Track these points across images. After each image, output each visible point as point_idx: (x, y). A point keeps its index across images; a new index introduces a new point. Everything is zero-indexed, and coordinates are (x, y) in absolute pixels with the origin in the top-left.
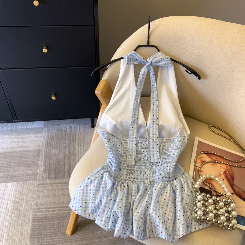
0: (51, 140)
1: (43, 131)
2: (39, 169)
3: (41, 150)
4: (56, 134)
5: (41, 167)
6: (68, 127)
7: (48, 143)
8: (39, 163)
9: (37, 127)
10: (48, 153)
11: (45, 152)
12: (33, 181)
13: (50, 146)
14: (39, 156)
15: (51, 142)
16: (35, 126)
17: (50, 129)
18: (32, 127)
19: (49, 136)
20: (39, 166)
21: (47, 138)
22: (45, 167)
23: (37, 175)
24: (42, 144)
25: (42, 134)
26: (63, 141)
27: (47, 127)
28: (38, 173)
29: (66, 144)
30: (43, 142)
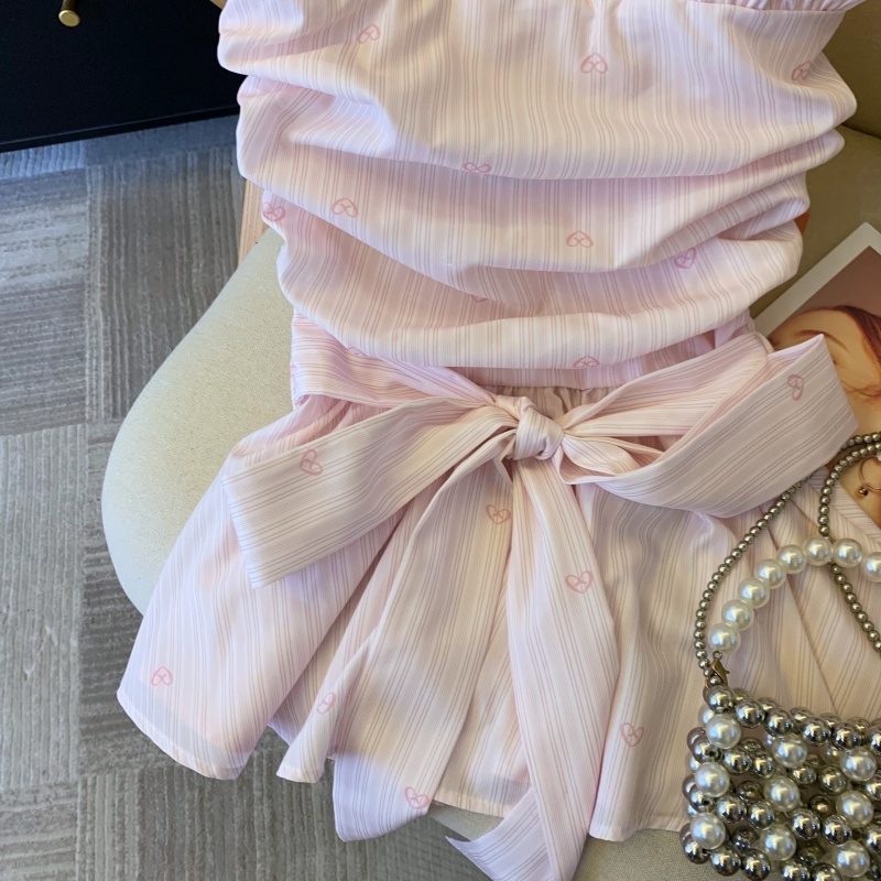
0: (123, 229)
1: (84, 189)
2: (87, 371)
3: (87, 282)
4: (140, 197)
5: (94, 362)
6: (193, 160)
7: (112, 244)
8: (87, 341)
10: (118, 294)
11: (103, 289)
12: (70, 427)
13: (122, 259)
14: (82, 312)
15: (127, 240)
16: (47, 165)
17: (115, 175)
18: (36, 173)
19: (115, 214)
20: (87, 356)
21: (103, 222)
22: (114, 361)
23: (84, 399)
24: (87, 254)
25: (83, 202)
26: (176, 232)
27: (100, 167)
28: (85, 389)
29: (194, 246)
30: (90, 244)
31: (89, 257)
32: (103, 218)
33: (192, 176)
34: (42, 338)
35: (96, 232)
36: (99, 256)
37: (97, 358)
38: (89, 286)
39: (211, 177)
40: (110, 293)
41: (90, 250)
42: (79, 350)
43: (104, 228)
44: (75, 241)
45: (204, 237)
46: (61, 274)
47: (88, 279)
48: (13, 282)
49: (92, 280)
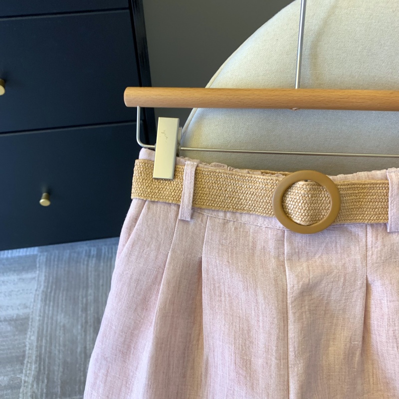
0: (54, 287)
1: (35, 265)
2: (24, 371)
3: (31, 316)
4: (65, 270)
5: (29, 365)
6: (94, 251)
7: (46, 295)
8: (27, 352)
9: (24, 254)
10: (47, 323)
11: (39, 320)
13: (51, 304)
14: (26, 334)
15: (55, 293)
17: (52, 257)
18: (13, 255)
19: (51, 278)
20: (25, 362)
21: (45, 282)
22: (40, 364)
23: (20, 388)
24: (33, 300)
25: (35, 272)
26: (81, 290)
27: (46, 254)
28: (21, 382)
29: (89, 298)
30: (35, 295)
31: (34, 301)
32: (45, 279)
33: (92, 260)
35: (40, 288)
36: (39, 301)
37: (31, 363)
38: (32, 319)
39: (102, 261)
40: (44, 323)
41: (35, 297)
42: (21, 358)
43: (45, 287)
44: (27, 293)
45: (94, 293)
46: (16, 312)
47: (32, 315)
49: (34, 315)
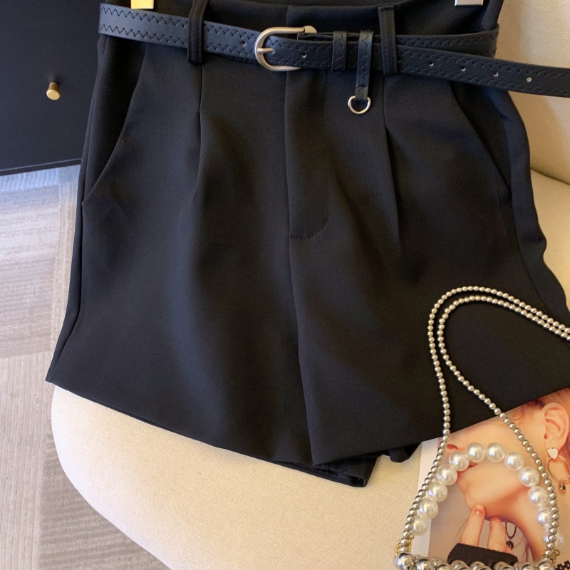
1: (58, 198)
8: (54, 296)
9: (41, 185)
12: (40, 354)
14: (53, 277)
16: (34, 183)
18: (27, 187)
20: (53, 306)
21: (69, 219)
24: (58, 239)
25: (56, 206)
27: (68, 184)
30: (60, 233)
31: (60, 241)
32: (69, 216)
34: (26, 294)
35: (64, 225)
38: (58, 260)
41: (60, 239)
42: (48, 302)
43: (70, 225)
44: (50, 231)
46: (40, 252)
48: (9, 257)
49: (60, 256)
